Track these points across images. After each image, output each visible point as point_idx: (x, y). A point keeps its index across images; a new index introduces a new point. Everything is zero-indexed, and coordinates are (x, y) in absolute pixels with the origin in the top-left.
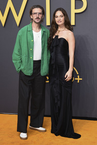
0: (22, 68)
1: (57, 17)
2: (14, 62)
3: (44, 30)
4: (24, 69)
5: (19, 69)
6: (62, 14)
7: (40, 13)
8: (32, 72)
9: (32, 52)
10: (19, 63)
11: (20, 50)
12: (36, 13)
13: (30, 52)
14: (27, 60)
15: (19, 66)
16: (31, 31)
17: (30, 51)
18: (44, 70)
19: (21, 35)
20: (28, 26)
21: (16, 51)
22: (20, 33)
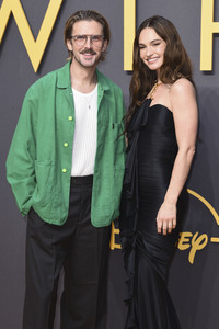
0: (36, 199)
1: (144, 47)
2: (11, 181)
3: (107, 88)
4: (42, 204)
5: (28, 205)
6: (157, 37)
7: (96, 37)
8: (65, 214)
9: (70, 151)
10: (29, 184)
11: (32, 145)
12: (84, 37)
13: (62, 153)
14: (51, 178)
15: (27, 195)
16: (67, 89)
17: (62, 150)
18: (103, 208)
19: (37, 101)
20: (59, 72)
21: (18, 147)
22: (33, 92)
